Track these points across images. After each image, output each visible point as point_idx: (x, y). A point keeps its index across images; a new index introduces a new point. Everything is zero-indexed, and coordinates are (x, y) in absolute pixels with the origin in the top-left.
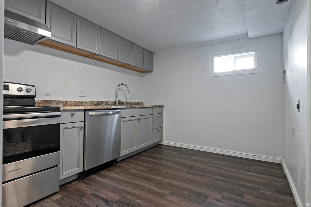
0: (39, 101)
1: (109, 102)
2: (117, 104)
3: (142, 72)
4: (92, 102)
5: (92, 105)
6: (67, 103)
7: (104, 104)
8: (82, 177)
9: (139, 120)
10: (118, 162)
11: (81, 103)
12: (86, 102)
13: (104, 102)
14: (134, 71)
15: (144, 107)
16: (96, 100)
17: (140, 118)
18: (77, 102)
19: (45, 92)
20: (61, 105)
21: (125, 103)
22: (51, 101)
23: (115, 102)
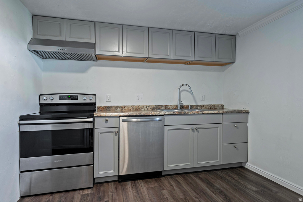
0: (101, 106)
1: (170, 106)
2: (179, 108)
3: (221, 65)
4: (149, 106)
5: (149, 109)
6: (124, 108)
7: (164, 108)
8: (121, 180)
9: (195, 131)
10: (164, 176)
11: (138, 107)
12: (143, 107)
13: (163, 106)
14: (208, 66)
15: (202, 114)
16: (153, 104)
17: (196, 127)
18: (134, 107)
19: (107, 99)
20: (119, 110)
21: (190, 107)
22: (111, 106)
23: (177, 106)
